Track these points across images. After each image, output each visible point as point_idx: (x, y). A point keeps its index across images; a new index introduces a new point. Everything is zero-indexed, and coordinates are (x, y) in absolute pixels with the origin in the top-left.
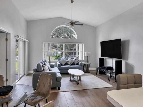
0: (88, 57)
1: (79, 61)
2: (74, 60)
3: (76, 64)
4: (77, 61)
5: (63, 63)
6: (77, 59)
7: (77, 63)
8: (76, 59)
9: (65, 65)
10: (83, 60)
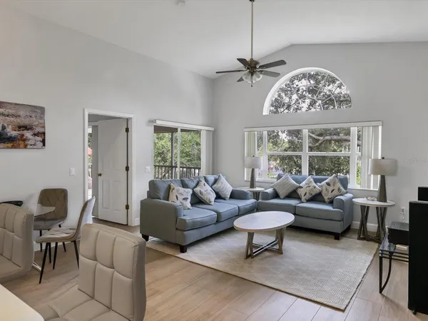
0: (382, 177)
1: (339, 190)
3: (326, 198)
4: (330, 189)
5: (282, 193)
6: (332, 184)
7: (330, 195)
8: (328, 184)
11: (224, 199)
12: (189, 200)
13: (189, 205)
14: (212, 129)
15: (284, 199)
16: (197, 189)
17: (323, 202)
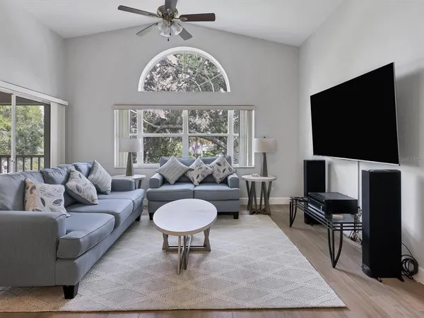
0: (264, 154)
1: (230, 169)
2: (212, 167)
3: (218, 179)
4: (221, 169)
5: (172, 177)
6: (222, 164)
7: (222, 175)
8: (219, 164)
9: (178, 182)
10: (253, 166)
11: (105, 193)
12: (63, 203)
13: (64, 211)
14: (66, 103)
15: (174, 184)
16: (71, 184)
17: (214, 182)
